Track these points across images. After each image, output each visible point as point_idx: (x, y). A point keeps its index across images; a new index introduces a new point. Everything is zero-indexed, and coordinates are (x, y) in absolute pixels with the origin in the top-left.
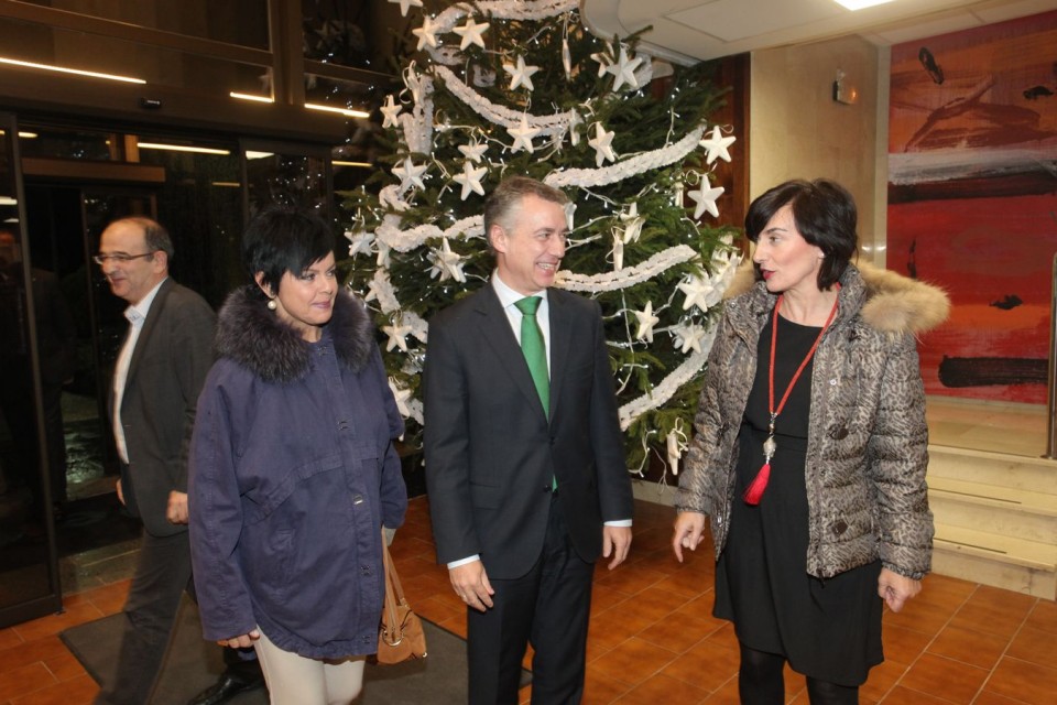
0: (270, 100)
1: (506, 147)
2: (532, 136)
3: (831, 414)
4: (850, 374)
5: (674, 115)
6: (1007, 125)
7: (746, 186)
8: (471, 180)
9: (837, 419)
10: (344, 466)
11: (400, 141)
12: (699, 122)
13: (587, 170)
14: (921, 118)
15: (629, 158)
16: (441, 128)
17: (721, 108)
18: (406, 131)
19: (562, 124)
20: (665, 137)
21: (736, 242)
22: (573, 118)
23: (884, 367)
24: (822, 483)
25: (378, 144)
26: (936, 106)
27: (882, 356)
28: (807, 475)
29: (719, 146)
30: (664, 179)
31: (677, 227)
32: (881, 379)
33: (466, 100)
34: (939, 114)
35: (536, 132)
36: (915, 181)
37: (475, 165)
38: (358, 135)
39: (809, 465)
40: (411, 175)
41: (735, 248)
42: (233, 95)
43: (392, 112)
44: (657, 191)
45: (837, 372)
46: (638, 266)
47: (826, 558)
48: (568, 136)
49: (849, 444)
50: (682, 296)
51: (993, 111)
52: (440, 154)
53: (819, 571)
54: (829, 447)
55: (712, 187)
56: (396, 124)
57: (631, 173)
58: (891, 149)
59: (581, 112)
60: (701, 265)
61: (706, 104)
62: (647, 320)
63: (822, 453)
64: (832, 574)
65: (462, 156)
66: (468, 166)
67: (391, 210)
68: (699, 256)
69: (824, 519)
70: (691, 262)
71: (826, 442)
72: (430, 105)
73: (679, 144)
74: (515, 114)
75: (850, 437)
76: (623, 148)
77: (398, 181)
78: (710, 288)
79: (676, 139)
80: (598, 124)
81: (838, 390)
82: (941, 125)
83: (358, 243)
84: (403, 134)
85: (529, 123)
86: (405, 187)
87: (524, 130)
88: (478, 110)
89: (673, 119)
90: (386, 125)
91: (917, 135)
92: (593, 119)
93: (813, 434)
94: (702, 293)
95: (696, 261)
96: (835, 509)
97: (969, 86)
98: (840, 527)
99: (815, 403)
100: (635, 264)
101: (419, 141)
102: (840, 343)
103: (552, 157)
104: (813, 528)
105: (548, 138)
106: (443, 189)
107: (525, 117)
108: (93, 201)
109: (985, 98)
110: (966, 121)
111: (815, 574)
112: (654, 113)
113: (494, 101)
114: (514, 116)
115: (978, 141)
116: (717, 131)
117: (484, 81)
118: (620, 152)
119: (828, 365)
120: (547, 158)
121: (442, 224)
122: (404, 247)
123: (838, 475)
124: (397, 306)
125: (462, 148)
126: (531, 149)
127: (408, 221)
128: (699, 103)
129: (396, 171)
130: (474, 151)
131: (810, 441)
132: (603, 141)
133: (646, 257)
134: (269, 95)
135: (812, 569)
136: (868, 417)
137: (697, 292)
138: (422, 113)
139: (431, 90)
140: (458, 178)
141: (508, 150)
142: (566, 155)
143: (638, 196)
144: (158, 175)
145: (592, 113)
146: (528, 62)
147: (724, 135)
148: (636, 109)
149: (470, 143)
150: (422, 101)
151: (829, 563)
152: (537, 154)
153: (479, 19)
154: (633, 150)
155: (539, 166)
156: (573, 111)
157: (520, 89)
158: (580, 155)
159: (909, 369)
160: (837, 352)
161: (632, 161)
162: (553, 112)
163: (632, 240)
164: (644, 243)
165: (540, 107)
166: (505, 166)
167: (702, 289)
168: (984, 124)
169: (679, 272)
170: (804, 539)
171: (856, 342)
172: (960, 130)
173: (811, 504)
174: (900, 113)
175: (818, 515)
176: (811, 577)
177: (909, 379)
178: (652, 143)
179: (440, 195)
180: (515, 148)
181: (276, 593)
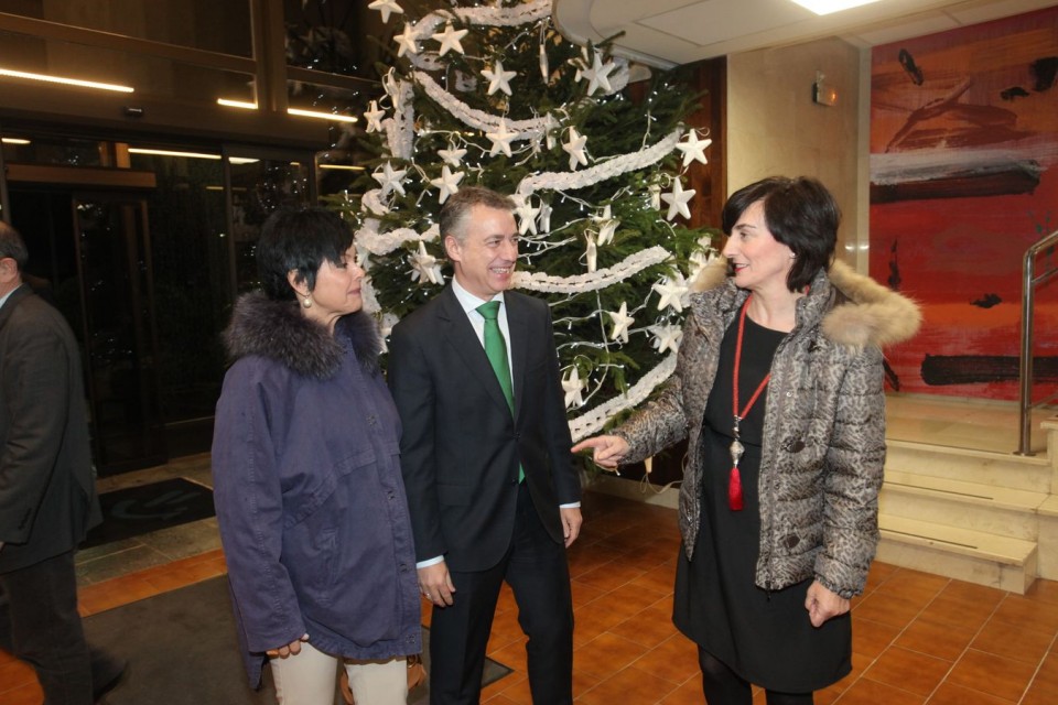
0: (254, 106)
1: (485, 151)
2: (511, 140)
3: (786, 426)
4: (808, 385)
5: (651, 119)
6: (985, 126)
7: (723, 188)
8: (449, 184)
9: (792, 431)
10: (376, 461)
11: (384, 145)
12: (675, 126)
13: (562, 173)
14: (901, 119)
15: (603, 161)
16: (422, 133)
17: (698, 111)
18: (389, 136)
19: (539, 127)
20: (642, 140)
21: (713, 244)
22: (549, 122)
23: (842, 381)
24: (776, 497)
25: (362, 149)
26: (916, 106)
27: (839, 369)
28: (761, 488)
29: (695, 149)
30: (637, 183)
31: (653, 228)
32: (838, 392)
33: (445, 105)
34: (919, 115)
35: (514, 136)
36: (896, 181)
37: (453, 170)
38: (342, 141)
39: (763, 477)
40: (392, 179)
41: (713, 249)
42: (221, 102)
43: (375, 118)
44: (631, 193)
45: (793, 383)
46: (612, 268)
47: (775, 571)
48: (544, 141)
49: (805, 457)
50: (657, 297)
51: (972, 111)
52: (420, 158)
53: (768, 583)
54: (783, 460)
55: (685, 189)
56: (379, 129)
57: (605, 176)
58: (873, 150)
59: (557, 116)
60: (675, 266)
61: (682, 108)
62: (622, 321)
63: (776, 466)
64: (781, 587)
65: (440, 160)
66: (446, 170)
67: (370, 214)
68: (672, 258)
69: (776, 532)
70: (665, 264)
71: (781, 455)
72: (410, 111)
73: (654, 147)
74: (494, 119)
75: (807, 450)
76: (598, 151)
77: (378, 186)
78: (685, 289)
79: (652, 142)
80: (571, 128)
81: (793, 402)
82: (921, 125)
84: (386, 140)
85: (507, 127)
86: (385, 191)
88: (457, 115)
89: (649, 122)
90: (369, 130)
91: (898, 136)
92: (568, 123)
93: (767, 446)
94: (676, 294)
95: (670, 262)
96: (788, 523)
97: (949, 87)
98: (792, 541)
99: (770, 415)
100: (609, 266)
101: (400, 146)
102: (799, 353)
103: (528, 161)
104: (764, 541)
105: (527, 142)
106: (423, 194)
107: (503, 122)
108: (87, 206)
109: (964, 99)
110: (945, 121)
111: (764, 586)
112: (631, 116)
113: (472, 106)
114: (492, 121)
115: (958, 141)
116: (693, 134)
117: (466, 86)
118: (596, 156)
119: (785, 376)
120: (524, 161)
121: (419, 228)
122: (382, 250)
123: (794, 489)
124: (377, 308)
125: (442, 153)
126: (509, 153)
127: (387, 224)
128: (676, 107)
129: (376, 176)
130: (453, 155)
131: (764, 454)
132: (577, 145)
133: (620, 258)
134: (252, 101)
135: (761, 580)
136: (824, 430)
137: (672, 293)
138: (403, 118)
139: (411, 95)
140: (436, 182)
141: (488, 154)
142: (543, 160)
143: (612, 199)
144: (148, 180)
145: (568, 118)
146: (506, 68)
147: (700, 138)
148: (611, 113)
149: (450, 147)
150: (402, 107)
151: (778, 576)
152: (516, 158)
153: (458, 25)
154: (609, 154)
155: (515, 170)
156: (549, 115)
157: (500, 93)
158: (556, 159)
159: (868, 382)
160: (795, 363)
161: (607, 164)
162: (531, 117)
163: (606, 241)
164: (619, 245)
165: (518, 112)
166: (482, 171)
167: (677, 290)
168: (963, 124)
169: (653, 274)
170: (754, 553)
171: (816, 353)
172: (940, 131)
173: (764, 517)
174: (881, 114)
175: (770, 528)
176: (759, 588)
177: (867, 393)
178: (628, 147)
179: (420, 199)
180: (494, 152)
181: (321, 596)
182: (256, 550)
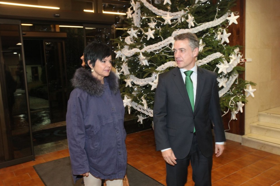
0: (93, 11)
1: (162, 23)
2: (171, 19)
5: (218, 9)
7: (244, 32)
10: (113, 122)
11: (132, 22)
12: (227, 11)
13: (186, 29)
15: (200, 25)
16: (144, 18)
17: (235, 6)
18: (134, 19)
19: (179, 14)
20: (214, 17)
21: (240, 51)
22: (182, 13)
25: (126, 23)
29: (233, 19)
30: (211, 31)
31: (218, 47)
33: (150, 9)
35: (172, 18)
37: (152, 29)
38: (120, 21)
40: (133, 33)
41: (240, 53)
42: (85, 11)
43: (130, 13)
44: (209, 35)
46: (203, 60)
48: (181, 19)
50: (218, 69)
52: (142, 26)
55: (227, 33)
56: (131, 17)
57: (201, 30)
59: (185, 10)
60: (224, 59)
61: (229, 5)
65: (148, 26)
66: (149, 30)
67: (126, 44)
68: (223, 56)
70: (220, 58)
72: (139, 11)
73: (219, 19)
74: (165, 12)
76: (199, 21)
77: (128, 35)
78: (228, 66)
79: (218, 18)
80: (189, 14)
83: (118, 54)
84: (133, 20)
85: (170, 15)
86: (131, 37)
87: (168, 17)
88: (154, 12)
89: (217, 11)
90: (128, 18)
92: (188, 13)
94: (225, 68)
95: (222, 58)
100: (201, 59)
101: (137, 22)
103: (176, 26)
105: (176, 19)
106: (143, 37)
107: (168, 13)
108: (49, 43)
112: (211, 10)
113: (159, 9)
114: (165, 13)
116: (232, 14)
117: (158, 2)
118: (198, 23)
120: (175, 26)
121: (141, 48)
122: (129, 55)
124: (129, 73)
125: (149, 24)
126: (170, 23)
127: (131, 47)
128: (226, 5)
129: (128, 32)
130: (152, 25)
132: (191, 20)
133: (205, 57)
134: (92, 9)
137: (223, 68)
138: (137, 13)
139: (140, 6)
140: (146, 34)
141: (163, 24)
142: (181, 25)
143: (203, 37)
144: (65, 35)
145: (188, 11)
147: (235, 15)
148: (203, 8)
149: (151, 22)
150: (136, 10)
152: (173, 25)
154: (203, 22)
155: (171, 29)
156: (183, 11)
157: (167, 4)
158: (185, 25)
161: (202, 26)
162: (178, 11)
163: (200, 51)
164: (205, 52)
165: (174, 9)
166: (161, 30)
167: (225, 67)
169: (217, 61)
178: (210, 19)
179: (142, 39)
180: (165, 23)
181: (94, 161)
182: (76, 145)
